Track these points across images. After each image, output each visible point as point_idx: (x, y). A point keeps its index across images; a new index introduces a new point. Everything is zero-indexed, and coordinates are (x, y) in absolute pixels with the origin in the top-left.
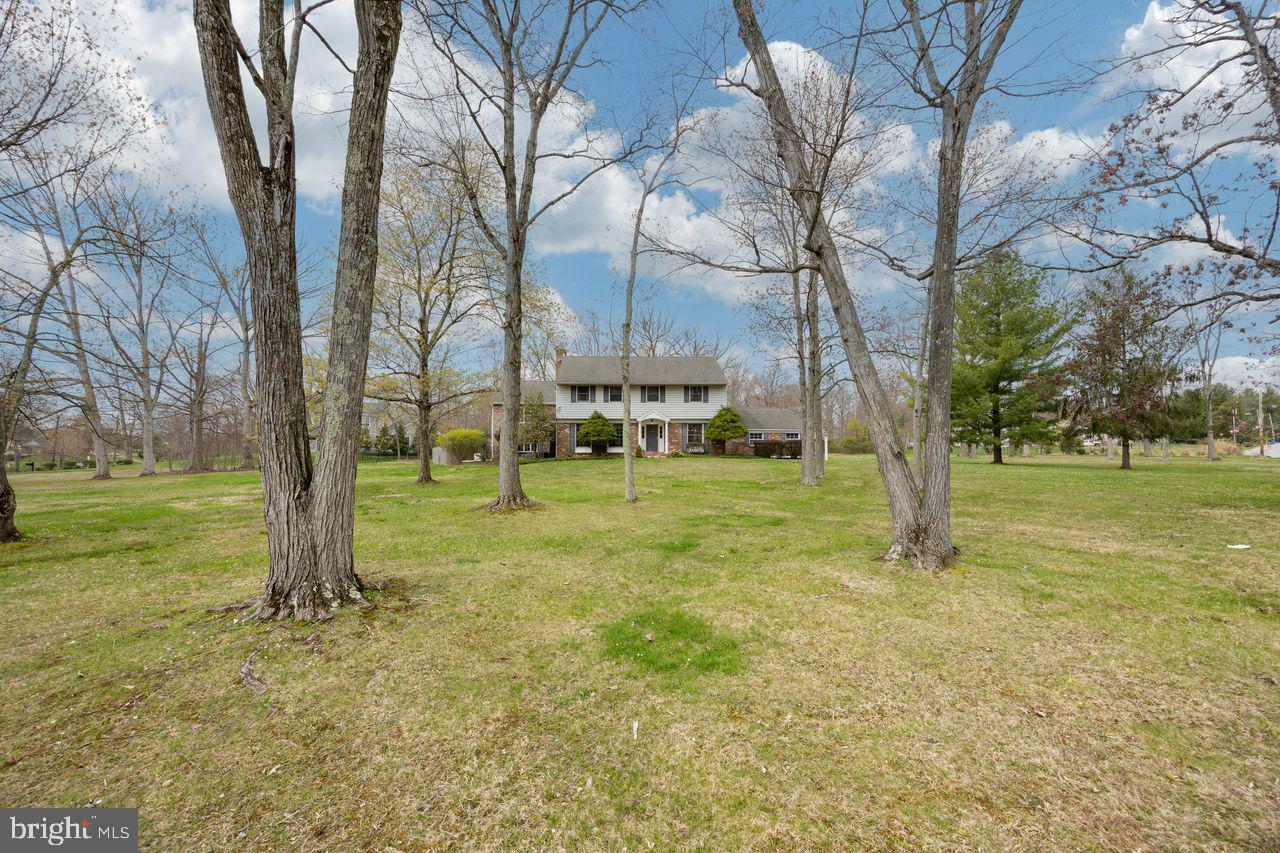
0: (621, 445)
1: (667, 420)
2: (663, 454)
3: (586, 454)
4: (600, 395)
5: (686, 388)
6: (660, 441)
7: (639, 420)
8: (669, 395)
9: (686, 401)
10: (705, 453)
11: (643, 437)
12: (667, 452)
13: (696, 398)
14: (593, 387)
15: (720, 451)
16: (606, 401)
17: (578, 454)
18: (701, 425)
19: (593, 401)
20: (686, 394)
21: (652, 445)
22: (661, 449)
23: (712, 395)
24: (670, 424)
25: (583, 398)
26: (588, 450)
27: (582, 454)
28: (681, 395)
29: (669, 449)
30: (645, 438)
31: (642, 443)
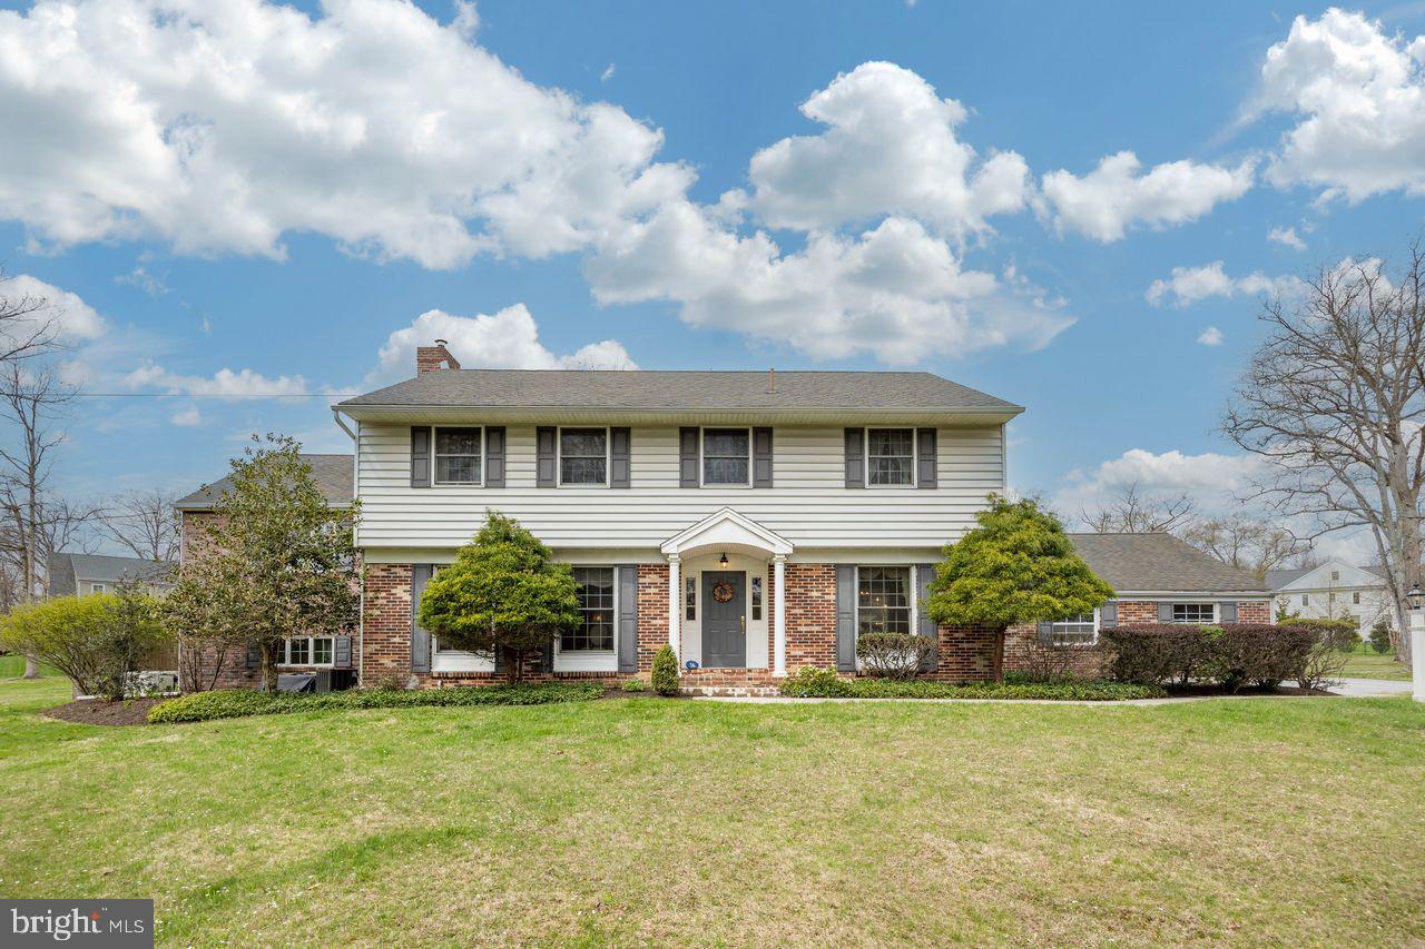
0: (608, 645)
1: (781, 549)
2: (764, 678)
3: (471, 676)
4: (521, 459)
5: (852, 434)
6: (755, 631)
7: (671, 549)
8: (785, 459)
9: (852, 482)
10: (922, 672)
11: (691, 615)
12: (780, 671)
13: (890, 474)
14: (498, 433)
15: (979, 664)
16: (544, 481)
17: (444, 677)
18: (905, 570)
19: (497, 481)
20: (852, 457)
21: (724, 646)
22: (755, 657)
23: (949, 458)
24: (791, 569)
25: (460, 472)
26: (483, 664)
27: (457, 677)
28: (832, 458)
29: (791, 660)
30: (697, 624)
31: (683, 639)
